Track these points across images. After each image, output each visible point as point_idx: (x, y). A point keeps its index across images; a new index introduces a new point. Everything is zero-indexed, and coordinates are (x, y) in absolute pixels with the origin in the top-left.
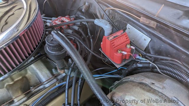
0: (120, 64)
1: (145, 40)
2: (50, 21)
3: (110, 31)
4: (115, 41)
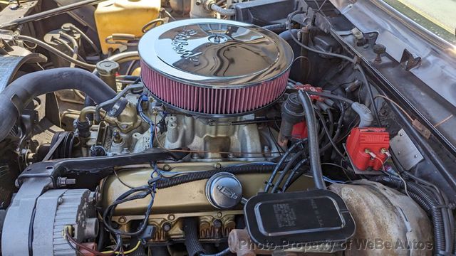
0: (361, 171)
2: (293, 86)
3: (368, 124)
4: (367, 136)
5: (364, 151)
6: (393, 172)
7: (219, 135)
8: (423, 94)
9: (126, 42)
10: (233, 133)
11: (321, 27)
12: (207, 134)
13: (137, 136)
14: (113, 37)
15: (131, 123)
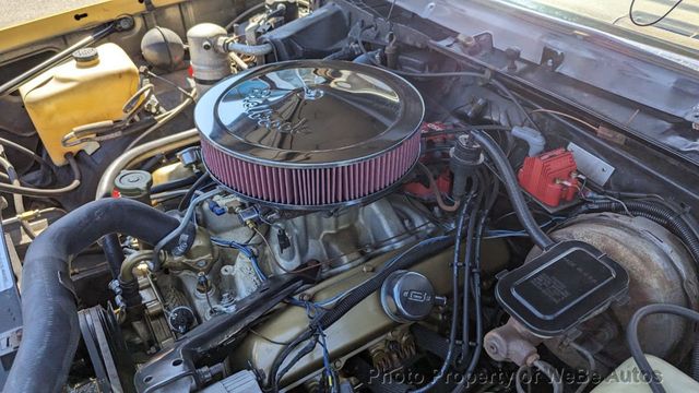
0: (555, 207)
1: (603, 170)
3: (541, 148)
4: (551, 163)
5: (554, 181)
6: (595, 195)
7: (341, 228)
8: (586, 95)
9: (93, 136)
10: (357, 219)
11: (408, 41)
12: (325, 232)
13: (226, 270)
14: (76, 133)
15: (208, 256)
